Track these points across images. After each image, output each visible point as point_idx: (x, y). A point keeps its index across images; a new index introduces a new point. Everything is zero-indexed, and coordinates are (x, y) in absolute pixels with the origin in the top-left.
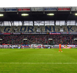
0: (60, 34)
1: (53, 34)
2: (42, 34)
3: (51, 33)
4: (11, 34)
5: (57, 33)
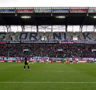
2: (49, 43)
4: (7, 43)
5: (68, 42)
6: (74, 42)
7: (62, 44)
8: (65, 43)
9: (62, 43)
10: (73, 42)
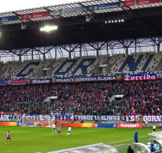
0: (153, 80)
1: (135, 80)
3: (127, 76)
4: (27, 84)
5: (144, 77)
6: (156, 77)
7: (131, 81)
8: (137, 79)
9: (132, 79)
10: (154, 76)
